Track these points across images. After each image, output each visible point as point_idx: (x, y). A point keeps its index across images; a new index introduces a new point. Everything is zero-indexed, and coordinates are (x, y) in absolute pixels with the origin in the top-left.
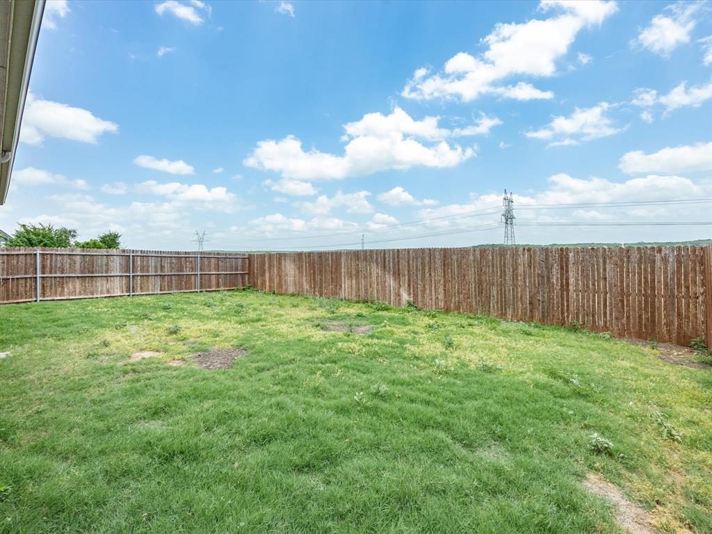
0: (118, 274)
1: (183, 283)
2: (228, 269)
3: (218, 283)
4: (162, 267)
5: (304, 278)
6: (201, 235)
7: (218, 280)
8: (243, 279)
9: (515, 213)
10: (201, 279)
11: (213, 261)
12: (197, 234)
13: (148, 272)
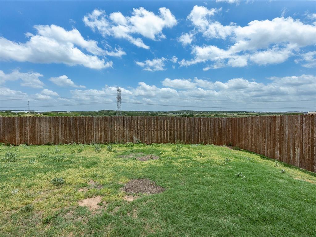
9: (121, 97)
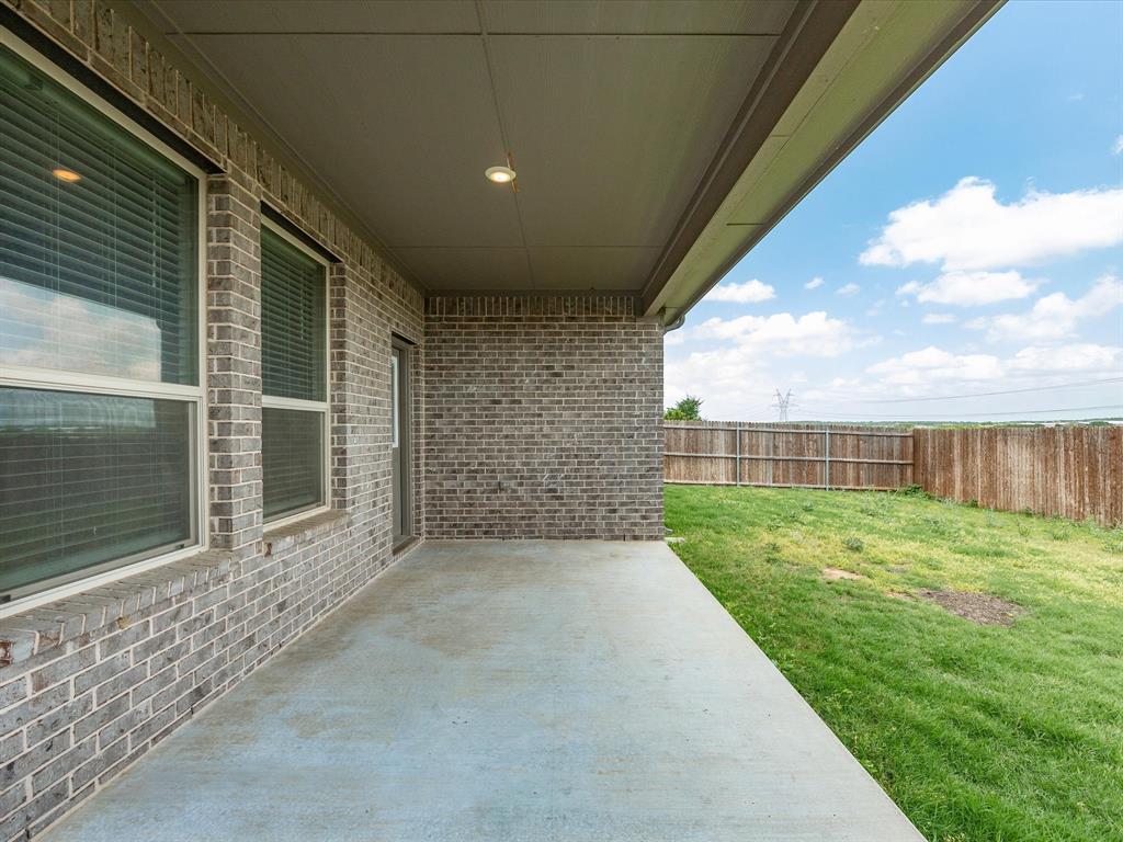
0: (723, 455)
1: (804, 474)
2: (876, 455)
3: (859, 477)
4: (775, 447)
5: (1061, 483)
6: (784, 396)
7: (858, 474)
8: (902, 475)
10: (831, 468)
11: (850, 440)
12: (779, 395)
13: (758, 454)
